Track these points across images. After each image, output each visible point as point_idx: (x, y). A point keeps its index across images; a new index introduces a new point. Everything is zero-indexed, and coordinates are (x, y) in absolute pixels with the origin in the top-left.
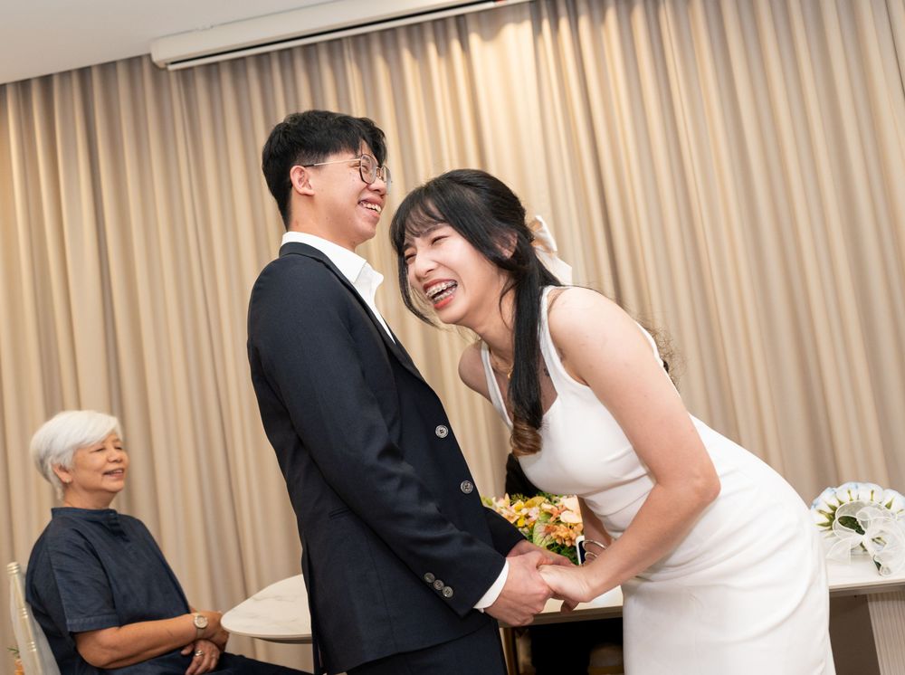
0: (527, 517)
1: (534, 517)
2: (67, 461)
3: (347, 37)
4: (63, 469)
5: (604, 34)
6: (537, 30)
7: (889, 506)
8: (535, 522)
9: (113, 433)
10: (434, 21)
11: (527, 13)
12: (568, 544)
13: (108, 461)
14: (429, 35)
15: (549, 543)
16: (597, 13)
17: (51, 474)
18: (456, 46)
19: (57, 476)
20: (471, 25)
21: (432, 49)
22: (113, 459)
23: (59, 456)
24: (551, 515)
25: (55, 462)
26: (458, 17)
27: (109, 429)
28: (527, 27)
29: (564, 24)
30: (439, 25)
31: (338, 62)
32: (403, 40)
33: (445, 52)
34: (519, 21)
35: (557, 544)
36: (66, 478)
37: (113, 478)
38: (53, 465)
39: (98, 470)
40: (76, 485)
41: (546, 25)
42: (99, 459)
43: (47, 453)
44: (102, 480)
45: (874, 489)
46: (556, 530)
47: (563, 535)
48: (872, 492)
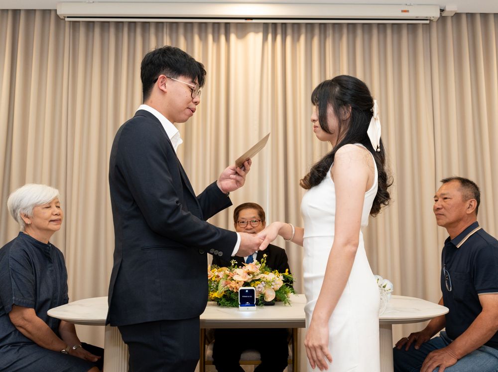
0: (218, 276)
1: (221, 277)
2: (29, 212)
3: (167, 22)
4: (26, 216)
5: (298, 47)
6: (265, 39)
7: (384, 287)
8: (221, 279)
9: (56, 198)
10: (214, 23)
11: (261, 29)
12: (235, 291)
13: (52, 214)
14: (210, 30)
15: (226, 289)
16: (296, 36)
17: (19, 219)
18: (223, 38)
19: (22, 219)
20: (232, 29)
21: (210, 37)
22: (55, 213)
23: (24, 209)
24: (229, 276)
25: (22, 212)
26: (226, 24)
27: (54, 196)
28: (260, 36)
29: (279, 38)
30: (216, 25)
31: (160, 34)
32: (196, 30)
33: (216, 40)
34: (257, 32)
35: (229, 290)
36: (28, 221)
37: (54, 223)
38: (21, 214)
39: (46, 219)
40: (33, 226)
41: (270, 37)
42: (48, 213)
43: (18, 207)
44: (48, 224)
45: (379, 278)
46: (230, 284)
47: (233, 286)
48: (378, 279)
